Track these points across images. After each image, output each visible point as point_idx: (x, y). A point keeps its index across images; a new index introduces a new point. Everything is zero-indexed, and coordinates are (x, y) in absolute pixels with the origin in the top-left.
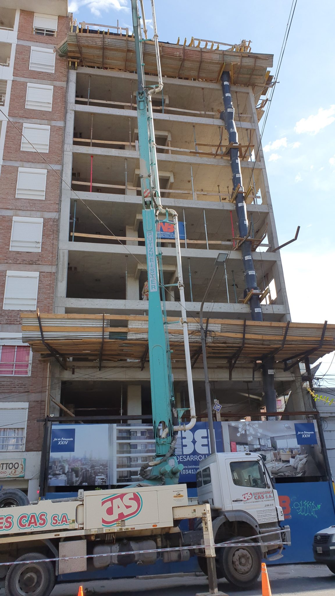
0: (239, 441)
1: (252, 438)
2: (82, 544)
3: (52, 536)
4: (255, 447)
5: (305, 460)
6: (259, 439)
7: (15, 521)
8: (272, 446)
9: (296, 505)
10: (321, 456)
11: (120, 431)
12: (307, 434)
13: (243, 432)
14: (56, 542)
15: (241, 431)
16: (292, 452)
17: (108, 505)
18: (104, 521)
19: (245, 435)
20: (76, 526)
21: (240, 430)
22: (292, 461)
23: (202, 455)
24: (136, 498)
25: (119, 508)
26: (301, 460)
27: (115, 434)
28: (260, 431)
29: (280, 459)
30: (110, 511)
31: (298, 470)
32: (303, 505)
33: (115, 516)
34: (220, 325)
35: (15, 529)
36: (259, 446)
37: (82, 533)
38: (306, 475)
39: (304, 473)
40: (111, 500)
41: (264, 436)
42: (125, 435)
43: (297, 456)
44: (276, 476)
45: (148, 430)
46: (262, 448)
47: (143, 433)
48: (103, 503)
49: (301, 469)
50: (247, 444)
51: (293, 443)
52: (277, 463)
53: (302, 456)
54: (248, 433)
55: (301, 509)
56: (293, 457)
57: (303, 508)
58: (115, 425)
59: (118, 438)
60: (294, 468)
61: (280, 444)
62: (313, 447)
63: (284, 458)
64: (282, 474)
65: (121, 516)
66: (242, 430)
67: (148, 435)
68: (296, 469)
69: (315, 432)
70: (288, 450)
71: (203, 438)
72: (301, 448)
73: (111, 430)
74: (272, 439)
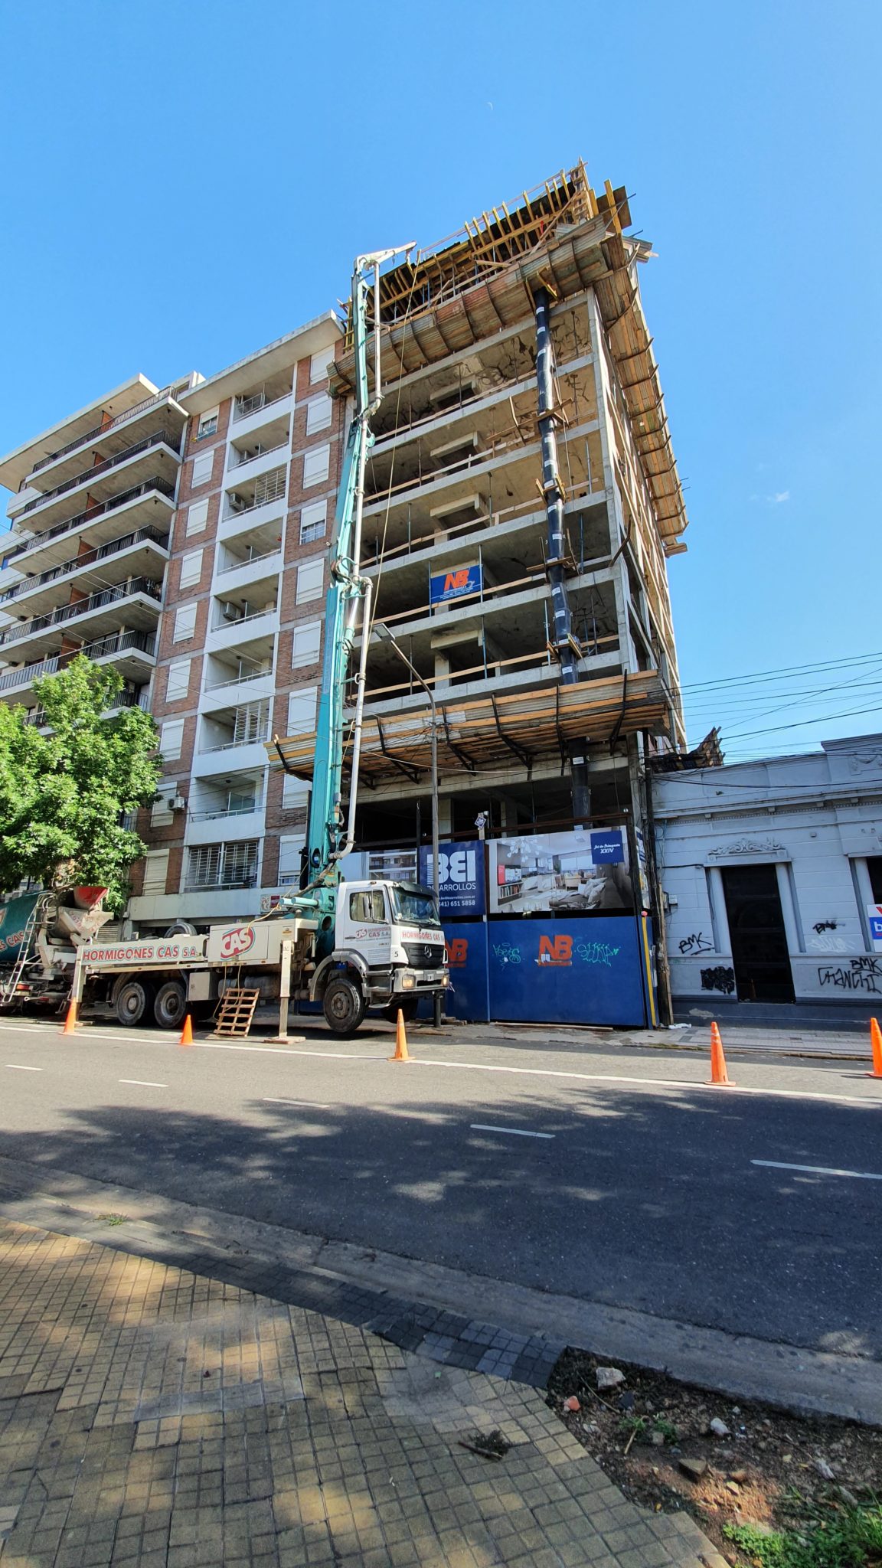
0: (509, 863)
1: (527, 858)
2: (207, 976)
3: (184, 966)
4: (531, 870)
5: (602, 886)
6: (537, 859)
7: (155, 952)
8: (555, 868)
9: (582, 948)
10: (628, 879)
11: (373, 859)
12: (607, 849)
13: (516, 851)
14: (188, 971)
15: (514, 850)
16: (582, 875)
17: (227, 939)
18: (222, 956)
19: (518, 855)
20: (202, 958)
21: (512, 849)
22: (582, 889)
23: (458, 883)
24: (251, 934)
25: (236, 942)
26: (595, 886)
27: (368, 863)
28: (540, 848)
29: (564, 885)
30: (228, 946)
31: (589, 901)
32: (592, 948)
33: (231, 951)
34: (463, 712)
35: (155, 959)
36: (535, 869)
37: (205, 965)
38: (601, 907)
39: (599, 904)
40: (230, 935)
41: (543, 855)
42: (377, 863)
43: (591, 880)
44: (556, 908)
45: (401, 856)
46: (540, 871)
47: (396, 861)
48: (224, 938)
49: (595, 898)
50: (519, 867)
51: (587, 862)
52: (558, 891)
53: (597, 881)
54: (522, 852)
55: (588, 953)
56: (584, 882)
57: (591, 952)
58: (368, 853)
59: (371, 868)
60: (584, 897)
61: (566, 864)
62: (616, 867)
63: (569, 884)
64: (565, 906)
65: (236, 951)
66: (515, 848)
67: (401, 862)
68: (587, 898)
69: (622, 844)
70: (577, 873)
71: (460, 862)
72: (598, 868)
73: (364, 859)
74: (556, 857)
